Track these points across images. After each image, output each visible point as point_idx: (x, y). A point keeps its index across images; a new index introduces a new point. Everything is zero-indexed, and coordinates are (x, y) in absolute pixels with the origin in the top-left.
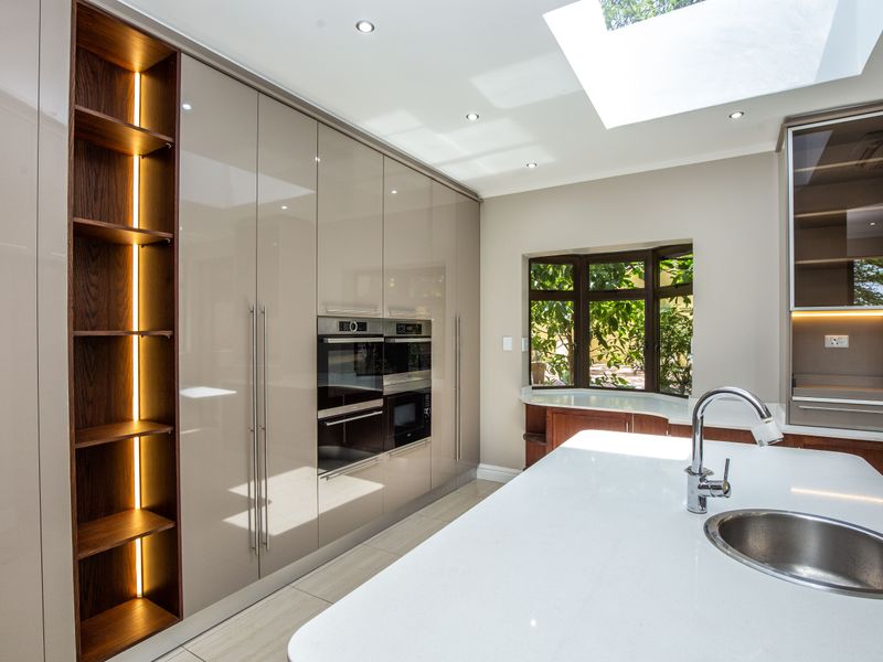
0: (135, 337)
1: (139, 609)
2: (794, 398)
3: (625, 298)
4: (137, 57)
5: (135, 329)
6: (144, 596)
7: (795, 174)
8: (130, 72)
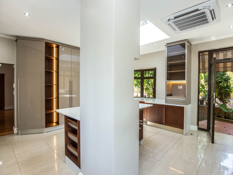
0: (54, 85)
1: (54, 124)
2: (166, 98)
3: (151, 79)
4: (54, 46)
5: (54, 84)
6: (55, 122)
7: (167, 55)
8: (53, 48)
